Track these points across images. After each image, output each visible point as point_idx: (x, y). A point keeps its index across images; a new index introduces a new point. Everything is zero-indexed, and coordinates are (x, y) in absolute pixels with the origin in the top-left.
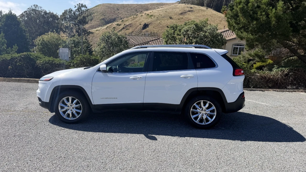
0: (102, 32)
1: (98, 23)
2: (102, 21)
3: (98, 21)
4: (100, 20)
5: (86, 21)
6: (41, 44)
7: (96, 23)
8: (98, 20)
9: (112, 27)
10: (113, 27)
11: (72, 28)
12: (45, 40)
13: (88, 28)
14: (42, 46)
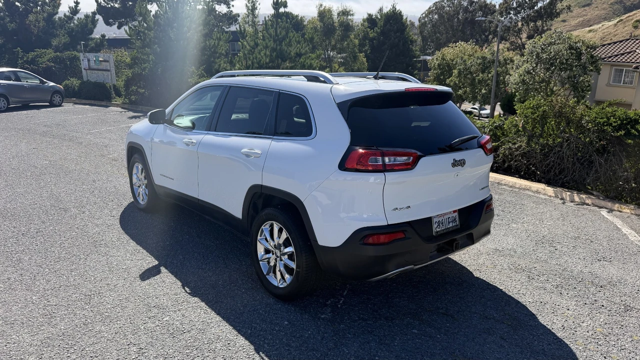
0: (601, 34)
1: (603, 12)
2: (616, 6)
3: (604, 9)
4: (611, 4)
5: (556, 10)
6: (439, 65)
7: (598, 12)
8: (605, 6)
9: (632, 19)
10: (635, 19)
11: (520, 30)
12: (448, 57)
13: (574, 26)
14: (440, 69)
